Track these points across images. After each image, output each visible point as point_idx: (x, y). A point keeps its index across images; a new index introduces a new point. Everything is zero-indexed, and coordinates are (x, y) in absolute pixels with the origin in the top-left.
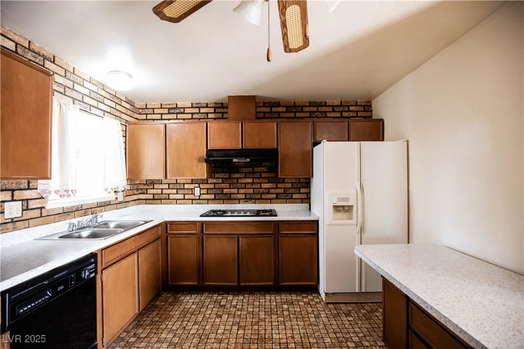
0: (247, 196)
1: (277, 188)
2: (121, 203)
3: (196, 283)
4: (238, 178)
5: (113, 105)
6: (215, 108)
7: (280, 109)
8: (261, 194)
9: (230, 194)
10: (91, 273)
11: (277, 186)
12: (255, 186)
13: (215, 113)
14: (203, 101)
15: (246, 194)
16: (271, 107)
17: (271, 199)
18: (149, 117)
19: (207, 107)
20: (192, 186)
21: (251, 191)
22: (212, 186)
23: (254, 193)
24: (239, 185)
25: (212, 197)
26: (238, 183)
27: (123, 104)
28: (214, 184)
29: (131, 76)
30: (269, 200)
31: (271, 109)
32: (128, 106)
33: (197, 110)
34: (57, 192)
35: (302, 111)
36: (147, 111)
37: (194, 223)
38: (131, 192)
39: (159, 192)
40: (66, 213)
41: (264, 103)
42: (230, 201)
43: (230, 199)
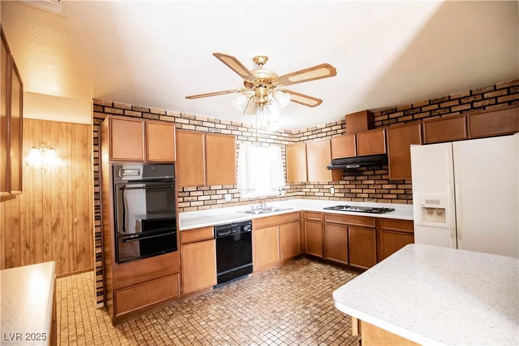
0: (370, 195)
1: (397, 189)
2: (284, 197)
3: (321, 256)
4: (362, 180)
6: (342, 125)
7: (396, 115)
8: (383, 194)
9: (356, 193)
11: (397, 186)
12: (376, 187)
13: (342, 128)
14: (333, 121)
16: (388, 114)
17: (391, 199)
18: (301, 139)
19: (336, 125)
20: (329, 187)
21: (374, 191)
22: (342, 187)
23: (376, 193)
24: (363, 185)
25: (343, 195)
26: (362, 184)
27: (283, 135)
28: (344, 185)
31: (389, 117)
32: (287, 135)
33: (329, 129)
34: (245, 190)
35: (421, 112)
36: (300, 135)
37: (319, 213)
38: (291, 191)
39: (309, 190)
40: (251, 201)
41: (382, 112)
42: (356, 199)
43: (356, 197)
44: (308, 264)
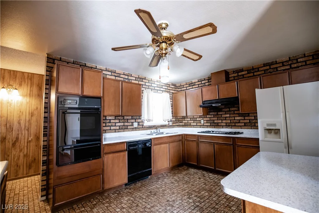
0: (227, 124)
1: (244, 119)
2: (171, 126)
4: (221, 115)
5: (166, 88)
6: (208, 80)
7: (243, 73)
8: (235, 123)
9: (218, 123)
10: (149, 145)
11: (244, 118)
12: (231, 119)
13: (208, 82)
14: (203, 78)
15: (226, 123)
16: (238, 73)
17: (241, 126)
18: (182, 89)
19: (205, 80)
20: (200, 119)
21: (229, 121)
22: (209, 119)
23: (231, 123)
24: (222, 118)
25: (209, 124)
27: (171, 86)
29: (168, 77)
30: (240, 127)
32: (173, 87)
33: (200, 83)
34: (147, 120)
35: (259, 71)
36: (181, 87)
37: (194, 135)
38: (175, 122)
39: (187, 122)
40: (150, 127)
41: (234, 72)
42: (217, 127)
44: (187, 169)
